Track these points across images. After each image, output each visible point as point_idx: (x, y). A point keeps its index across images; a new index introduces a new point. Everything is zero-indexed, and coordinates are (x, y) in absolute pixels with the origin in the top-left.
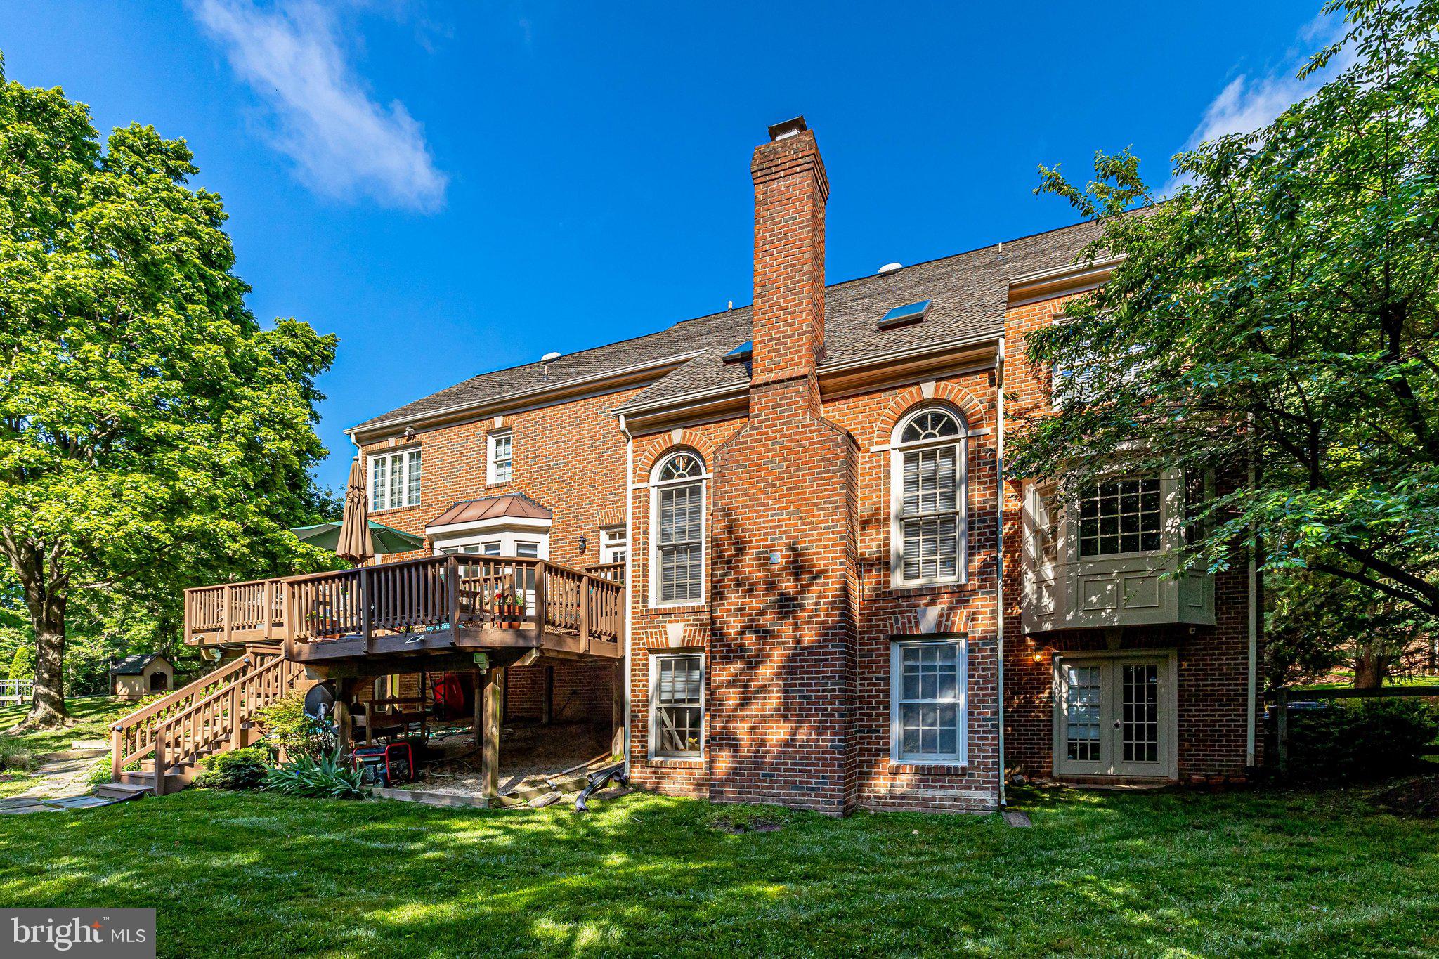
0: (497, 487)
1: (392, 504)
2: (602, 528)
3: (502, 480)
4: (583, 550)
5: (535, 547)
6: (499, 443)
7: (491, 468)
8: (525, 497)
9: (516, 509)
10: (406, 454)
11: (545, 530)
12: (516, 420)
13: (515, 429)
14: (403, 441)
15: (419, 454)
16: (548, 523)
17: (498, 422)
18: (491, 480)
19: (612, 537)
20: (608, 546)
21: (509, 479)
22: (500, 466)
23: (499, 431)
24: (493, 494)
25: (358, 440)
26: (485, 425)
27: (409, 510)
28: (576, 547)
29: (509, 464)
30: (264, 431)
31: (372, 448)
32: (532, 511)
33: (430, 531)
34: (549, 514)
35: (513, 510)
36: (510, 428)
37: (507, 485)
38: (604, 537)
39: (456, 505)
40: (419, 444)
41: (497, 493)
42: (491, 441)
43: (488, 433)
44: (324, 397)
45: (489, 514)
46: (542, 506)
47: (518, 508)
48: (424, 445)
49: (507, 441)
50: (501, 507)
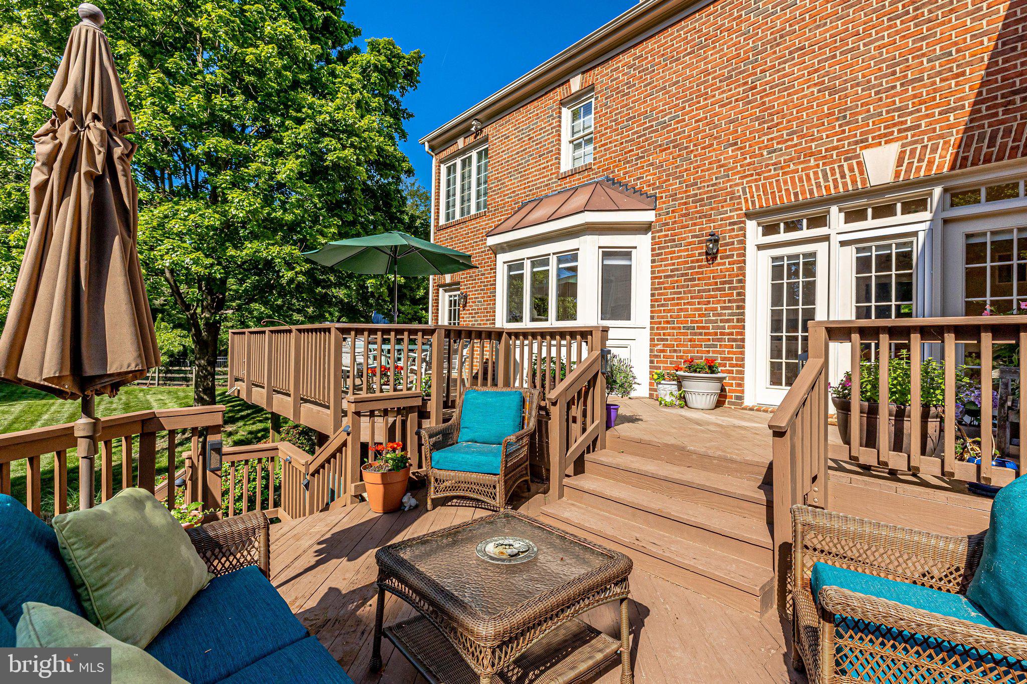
0: (573, 173)
1: (462, 214)
2: (749, 216)
3: (580, 164)
4: (711, 256)
5: (628, 255)
6: (575, 116)
7: (566, 149)
8: (613, 182)
9: (601, 198)
10: (474, 154)
11: (644, 228)
12: (601, 76)
13: (598, 88)
14: (471, 139)
15: (486, 150)
16: (649, 216)
17: (576, 84)
18: (566, 166)
19: (770, 229)
20: (760, 247)
21: (589, 160)
22: (577, 146)
23: (577, 97)
24: (567, 184)
25: (432, 148)
26: (560, 93)
27: (476, 217)
28: (698, 252)
29: (589, 141)
30: (327, 142)
31: (444, 155)
32: (623, 200)
33: (492, 241)
34: (651, 201)
35: (598, 200)
36: (592, 88)
37: (588, 168)
38: (753, 230)
39: (524, 205)
40: (486, 140)
41: (575, 182)
42: (566, 113)
43: (563, 103)
44: (412, 116)
45: (564, 210)
46: (640, 192)
47: (604, 198)
48: (491, 139)
49: (588, 110)
50: (579, 200)
